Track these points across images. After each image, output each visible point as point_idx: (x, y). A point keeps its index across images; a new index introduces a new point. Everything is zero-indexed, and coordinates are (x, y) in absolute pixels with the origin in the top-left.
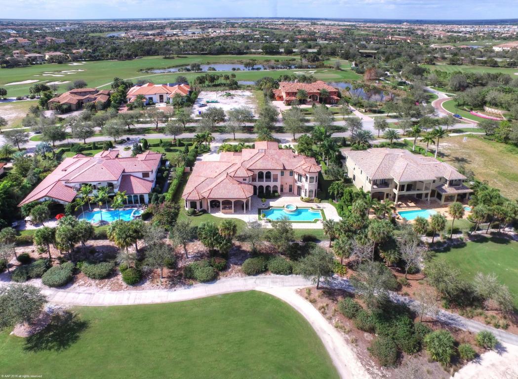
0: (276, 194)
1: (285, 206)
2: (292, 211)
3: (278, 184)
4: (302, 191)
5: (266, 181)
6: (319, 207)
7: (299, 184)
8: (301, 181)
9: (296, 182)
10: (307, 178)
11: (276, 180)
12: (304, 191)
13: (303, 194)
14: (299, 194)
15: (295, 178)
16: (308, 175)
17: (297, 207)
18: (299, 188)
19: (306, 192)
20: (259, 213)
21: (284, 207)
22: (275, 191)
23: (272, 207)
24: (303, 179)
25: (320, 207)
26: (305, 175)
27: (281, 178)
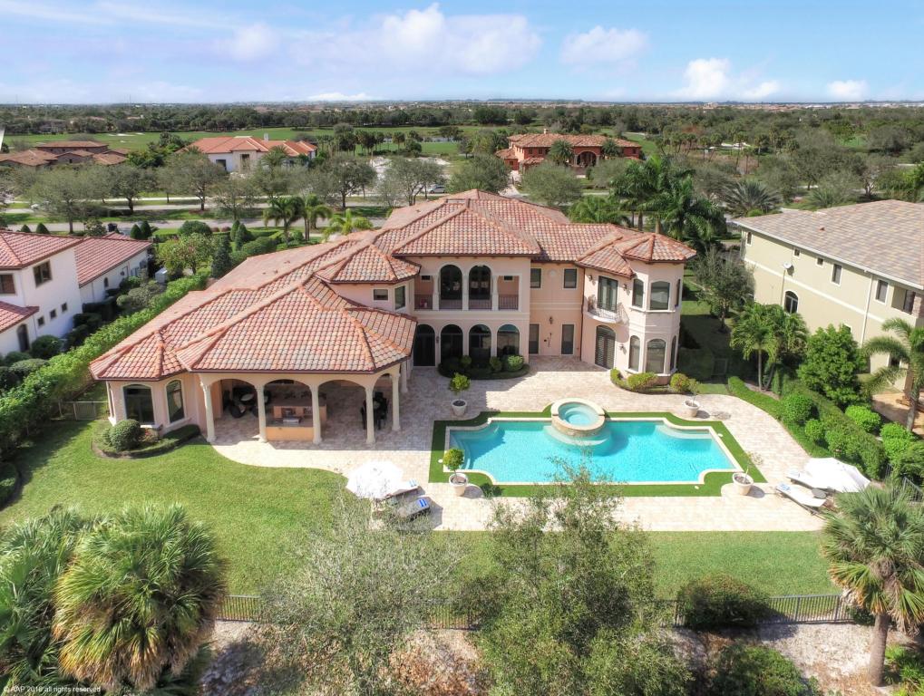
0: (512, 360)
1: (554, 410)
2: (586, 434)
3: (520, 319)
4: (617, 344)
5: (471, 307)
6: (699, 414)
7: (605, 317)
8: (611, 305)
9: (591, 308)
10: (638, 289)
11: (510, 302)
12: (627, 345)
13: (620, 360)
14: (603, 360)
15: (587, 295)
16: (644, 277)
17: (606, 415)
18: (605, 335)
19: (634, 348)
20: (437, 445)
21: (547, 412)
22: (510, 350)
23: (495, 413)
24: (624, 296)
25: (706, 415)
26: (633, 275)
27: (532, 298)
